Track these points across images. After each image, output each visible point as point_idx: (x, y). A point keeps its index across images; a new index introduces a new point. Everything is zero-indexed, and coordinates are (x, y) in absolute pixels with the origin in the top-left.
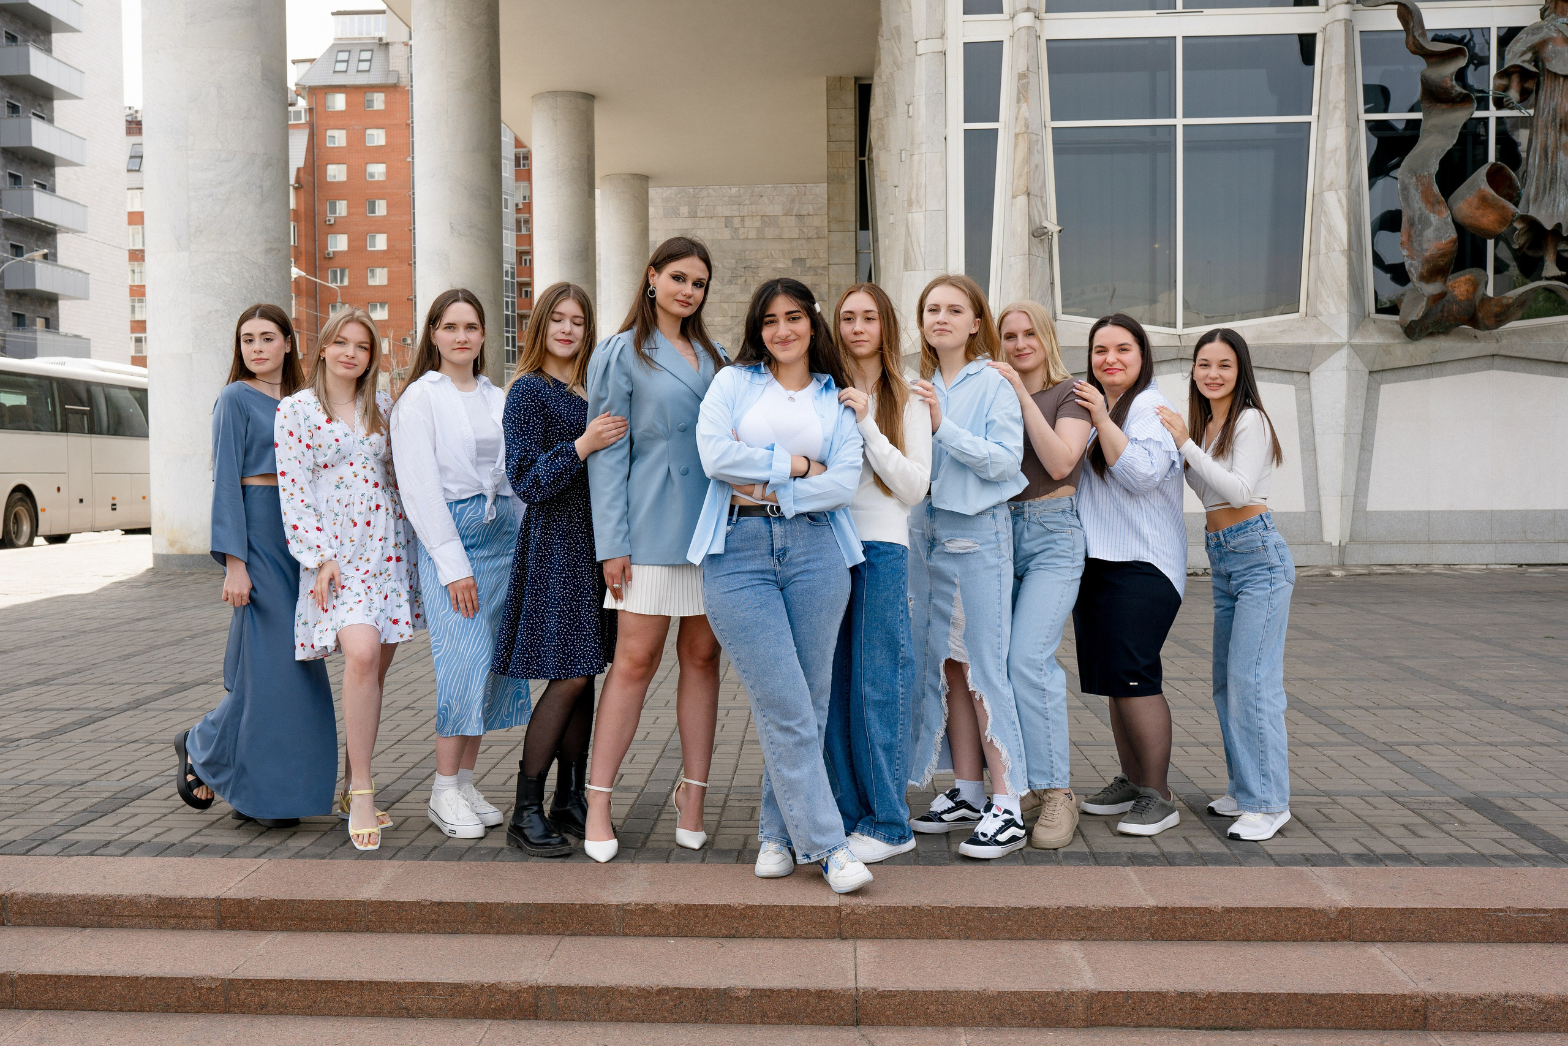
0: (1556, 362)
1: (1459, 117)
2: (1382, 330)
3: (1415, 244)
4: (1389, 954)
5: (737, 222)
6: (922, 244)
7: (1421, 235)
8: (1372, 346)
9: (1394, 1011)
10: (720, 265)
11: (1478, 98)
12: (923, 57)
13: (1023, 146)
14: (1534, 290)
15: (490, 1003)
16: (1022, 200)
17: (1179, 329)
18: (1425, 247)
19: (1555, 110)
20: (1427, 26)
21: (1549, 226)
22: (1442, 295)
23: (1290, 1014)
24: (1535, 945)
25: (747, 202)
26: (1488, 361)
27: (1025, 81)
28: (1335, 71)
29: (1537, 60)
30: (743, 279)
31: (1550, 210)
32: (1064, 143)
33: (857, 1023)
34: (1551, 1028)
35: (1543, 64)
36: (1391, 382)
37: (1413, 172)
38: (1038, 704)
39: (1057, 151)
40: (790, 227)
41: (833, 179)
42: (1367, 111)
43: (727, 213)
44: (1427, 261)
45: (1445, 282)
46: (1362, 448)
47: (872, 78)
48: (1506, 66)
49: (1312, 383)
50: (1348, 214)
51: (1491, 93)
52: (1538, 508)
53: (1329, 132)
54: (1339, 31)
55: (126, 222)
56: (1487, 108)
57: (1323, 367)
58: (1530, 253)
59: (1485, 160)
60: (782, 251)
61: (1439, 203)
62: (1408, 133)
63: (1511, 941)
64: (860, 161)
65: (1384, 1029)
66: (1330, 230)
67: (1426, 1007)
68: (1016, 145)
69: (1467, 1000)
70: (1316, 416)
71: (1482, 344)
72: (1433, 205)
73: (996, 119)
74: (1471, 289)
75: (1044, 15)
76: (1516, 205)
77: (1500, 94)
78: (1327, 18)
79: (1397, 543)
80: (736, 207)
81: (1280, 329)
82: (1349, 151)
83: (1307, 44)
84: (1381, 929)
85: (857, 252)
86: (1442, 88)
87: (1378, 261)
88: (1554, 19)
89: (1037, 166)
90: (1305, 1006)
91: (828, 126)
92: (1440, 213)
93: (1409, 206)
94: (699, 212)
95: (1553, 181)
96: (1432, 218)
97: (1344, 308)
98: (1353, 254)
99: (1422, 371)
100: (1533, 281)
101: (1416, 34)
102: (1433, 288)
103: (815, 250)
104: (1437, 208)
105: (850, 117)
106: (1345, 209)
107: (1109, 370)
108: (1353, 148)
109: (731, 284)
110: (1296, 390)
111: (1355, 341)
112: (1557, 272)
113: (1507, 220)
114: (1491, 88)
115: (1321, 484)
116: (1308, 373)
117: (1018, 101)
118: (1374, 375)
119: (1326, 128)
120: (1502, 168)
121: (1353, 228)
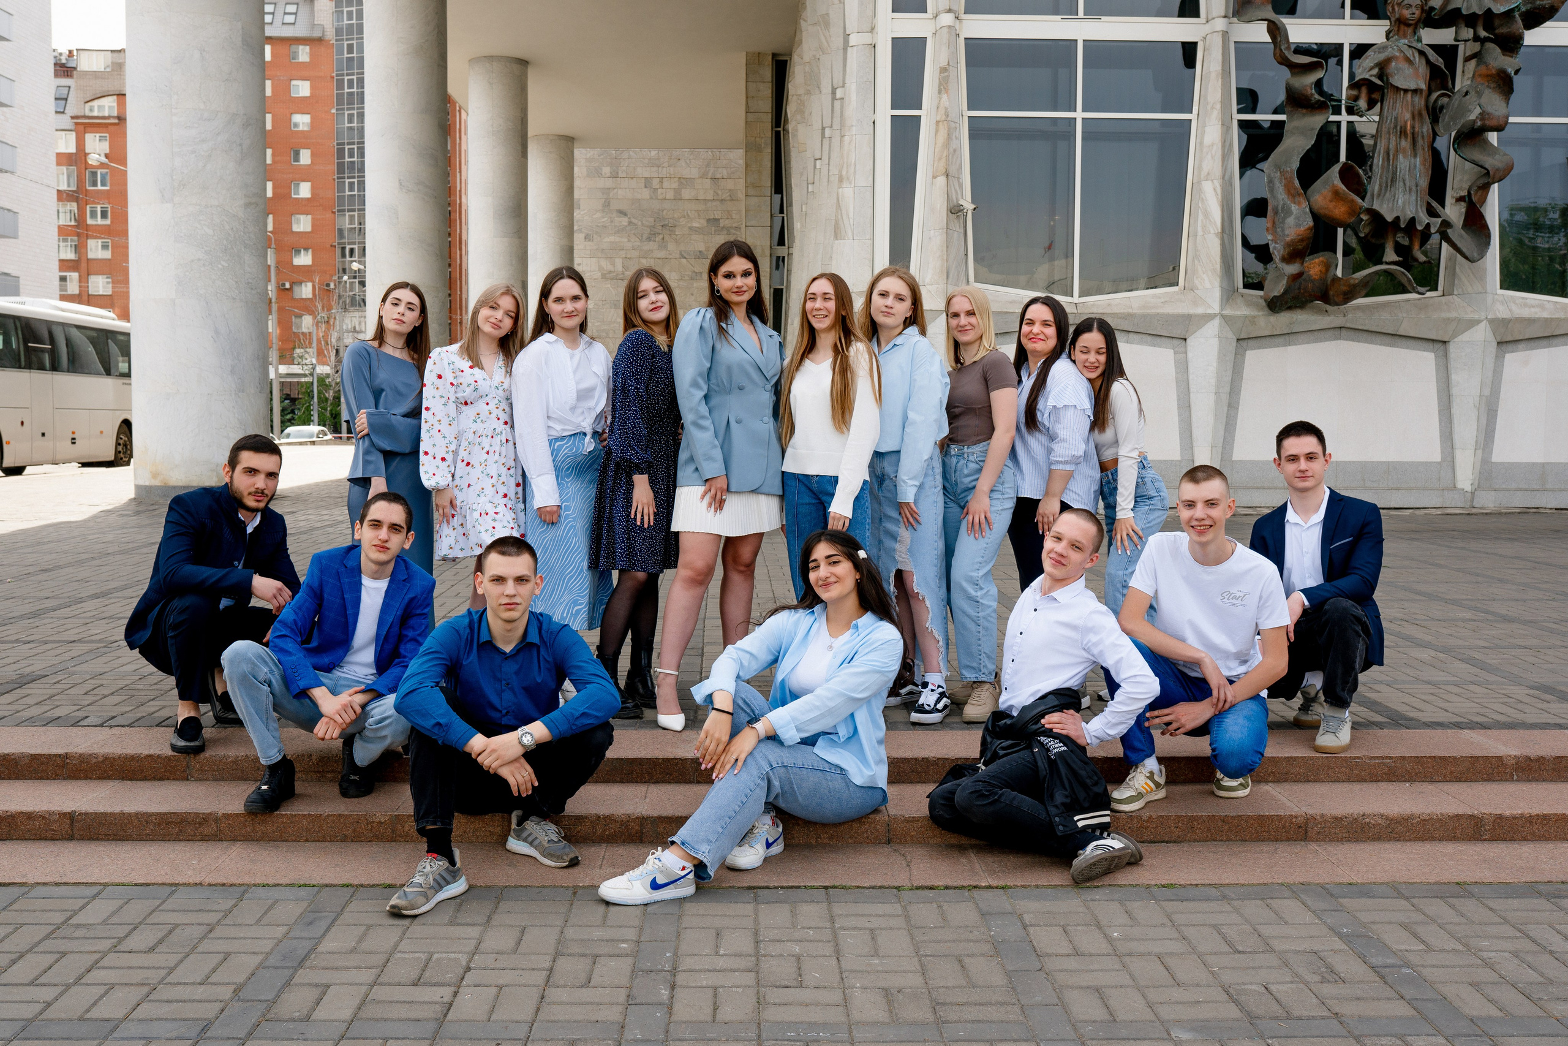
0: (1392, 335)
1: (1317, 121)
2: (1249, 303)
3: (1278, 230)
4: (1278, 789)
5: (655, 183)
6: (851, 215)
7: (1283, 222)
8: (1239, 317)
9: (1284, 827)
10: (640, 223)
11: (1333, 106)
12: (855, 48)
13: (943, 132)
14: (1376, 273)
15: (605, 831)
16: (942, 180)
17: (1076, 298)
18: (1287, 232)
19: (1396, 119)
20: (1292, 40)
21: (1389, 218)
22: (1300, 275)
23: (1209, 830)
24: (1383, 783)
25: (666, 165)
26: (1337, 332)
27: (946, 74)
28: (1213, 75)
29: (1380, 76)
30: (661, 236)
31: (1391, 205)
32: (979, 131)
33: (889, 842)
34: (1394, 838)
35: (1388, 78)
36: (1255, 349)
37: (1278, 167)
38: (973, 613)
39: (972, 137)
40: (704, 189)
41: (751, 148)
42: (1240, 111)
43: (647, 175)
44: (1288, 245)
45: (1302, 263)
46: (1230, 406)
47: (790, 55)
48: (1357, 79)
49: (1189, 348)
50: (1222, 201)
51: (1343, 102)
52: (1376, 459)
53: (1207, 129)
54: (1218, 40)
55: (55, 163)
56: (1340, 113)
57: (1197, 334)
58: (1373, 241)
59: (1338, 160)
60: (698, 211)
61: (1299, 195)
62: (1272, 131)
63: (1365, 781)
64: (776, 132)
65: (1277, 840)
66: (1206, 215)
67: (1306, 824)
68: (937, 131)
69: (1336, 818)
70: (1191, 377)
71: (1332, 317)
72: (1294, 196)
73: (919, 107)
74: (1324, 270)
75: (963, 16)
76: (1363, 199)
77: (1353, 104)
78: (1207, 28)
79: (1258, 488)
80: (655, 169)
81: (1163, 300)
82: (1223, 146)
83: (1189, 51)
84: (1272, 772)
85: (771, 215)
86: (1303, 95)
87: (1245, 242)
88: (1397, 40)
89: (955, 150)
90: (1220, 824)
91: (747, 97)
92: (1299, 204)
93: (1274, 197)
94: (620, 172)
95: (1393, 180)
96: (1293, 208)
97: (1217, 283)
98: (1225, 236)
99: (1281, 340)
100: (1376, 264)
101: (1283, 48)
102: (1292, 269)
103: (728, 212)
104: (1297, 199)
105: (766, 91)
106: (1220, 197)
107: (1033, 338)
108: (1227, 144)
109: (650, 240)
110: (1175, 353)
111: (1226, 312)
112: (1396, 258)
113: (1355, 211)
114: (1344, 97)
115: (1194, 436)
116: (1185, 339)
117: (940, 92)
118: (1241, 342)
119: (1204, 126)
120: (1352, 167)
121: (1225, 214)
